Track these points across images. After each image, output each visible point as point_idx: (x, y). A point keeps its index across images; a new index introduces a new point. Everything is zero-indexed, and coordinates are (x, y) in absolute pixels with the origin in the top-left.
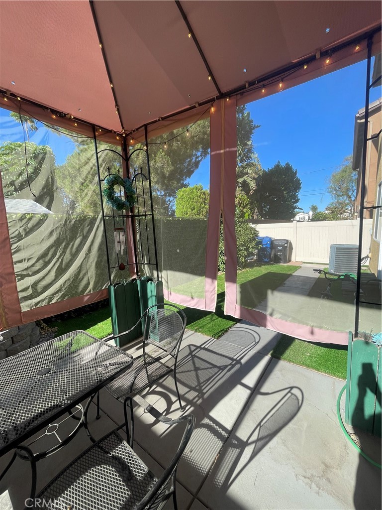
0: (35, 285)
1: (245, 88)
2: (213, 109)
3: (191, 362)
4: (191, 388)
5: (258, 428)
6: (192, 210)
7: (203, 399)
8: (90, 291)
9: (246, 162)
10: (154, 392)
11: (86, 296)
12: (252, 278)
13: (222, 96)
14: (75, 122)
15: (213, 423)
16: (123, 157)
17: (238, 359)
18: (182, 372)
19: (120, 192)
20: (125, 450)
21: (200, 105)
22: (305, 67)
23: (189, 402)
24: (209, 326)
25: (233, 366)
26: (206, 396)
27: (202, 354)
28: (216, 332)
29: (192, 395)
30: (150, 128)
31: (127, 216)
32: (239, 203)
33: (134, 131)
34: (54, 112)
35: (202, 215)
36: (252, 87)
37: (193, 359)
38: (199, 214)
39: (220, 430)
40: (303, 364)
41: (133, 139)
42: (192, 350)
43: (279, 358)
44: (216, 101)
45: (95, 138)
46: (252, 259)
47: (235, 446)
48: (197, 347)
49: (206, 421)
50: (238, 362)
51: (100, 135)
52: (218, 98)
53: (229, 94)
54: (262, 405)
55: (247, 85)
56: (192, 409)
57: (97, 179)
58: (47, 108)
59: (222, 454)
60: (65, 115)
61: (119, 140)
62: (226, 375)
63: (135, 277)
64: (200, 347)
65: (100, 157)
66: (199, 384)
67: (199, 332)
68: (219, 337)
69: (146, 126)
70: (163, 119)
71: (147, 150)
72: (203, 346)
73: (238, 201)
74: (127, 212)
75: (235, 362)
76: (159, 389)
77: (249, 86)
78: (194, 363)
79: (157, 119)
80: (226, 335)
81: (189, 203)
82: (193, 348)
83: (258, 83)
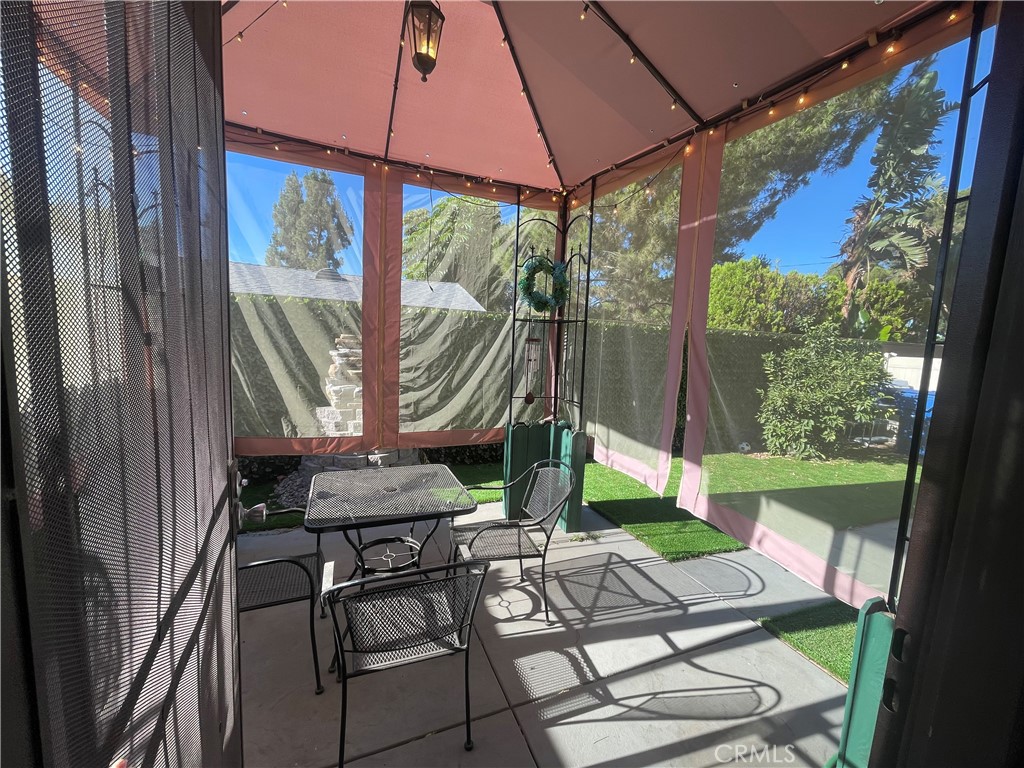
0: (417, 403)
1: (742, 110)
2: (688, 149)
3: (599, 576)
4: (577, 606)
5: (650, 697)
6: (726, 312)
7: (586, 627)
8: (482, 426)
9: (905, 197)
10: (523, 589)
11: (476, 431)
12: (840, 483)
13: (704, 126)
14: (494, 186)
15: (583, 657)
16: (558, 229)
17: (686, 602)
18: (578, 583)
19: (544, 283)
20: (441, 600)
21: (670, 142)
22: (845, 66)
23: (562, 619)
24: (667, 537)
25: (670, 608)
26: (592, 625)
27: (626, 573)
28: (672, 550)
29: (573, 615)
30: (599, 182)
31: (552, 321)
32: (867, 300)
33: (578, 186)
34: (469, 178)
35: (749, 323)
36: (753, 107)
37: (605, 573)
38: (740, 322)
39: (587, 669)
40: (825, 664)
41: (576, 198)
42: (613, 561)
43: (775, 634)
44: (696, 135)
45: (518, 204)
46: (882, 443)
47: (596, 695)
48: (623, 560)
49: (574, 651)
50: (683, 606)
51: (526, 199)
52: (698, 129)
53: (715, 123)
54: (678, 677)
55: (745, 105)
56: (563, 629)
57: (513, 266)
58: (462, 175)
59: (572, 693)
60: (482, 179)
61: (557, 201)
62: (648, 615)
63: (550, 418)
64: (628, 563)
65: (522, 232)
66: (594, 606)
67: (642, 540)
68: (673, 560)
69: (594, 179)
70: (618, 166)
71: (591, 216)
72: (633, 563)
73: (864, 297)
74: (553, 315)
75: (676, 604)
76: (531, 588)
77: (749, 105)
78: (603, 579)
79: (609, 167)
80: (692, 562)
81: (721, 297)
82: (615, 559)
83: (764, 99)
